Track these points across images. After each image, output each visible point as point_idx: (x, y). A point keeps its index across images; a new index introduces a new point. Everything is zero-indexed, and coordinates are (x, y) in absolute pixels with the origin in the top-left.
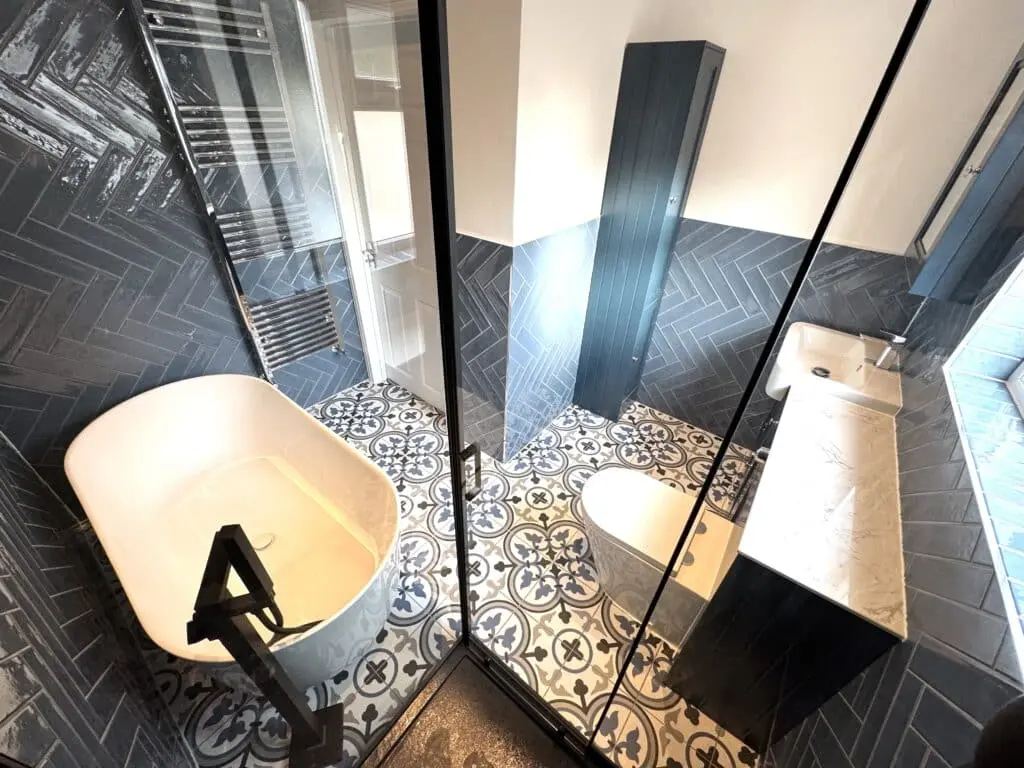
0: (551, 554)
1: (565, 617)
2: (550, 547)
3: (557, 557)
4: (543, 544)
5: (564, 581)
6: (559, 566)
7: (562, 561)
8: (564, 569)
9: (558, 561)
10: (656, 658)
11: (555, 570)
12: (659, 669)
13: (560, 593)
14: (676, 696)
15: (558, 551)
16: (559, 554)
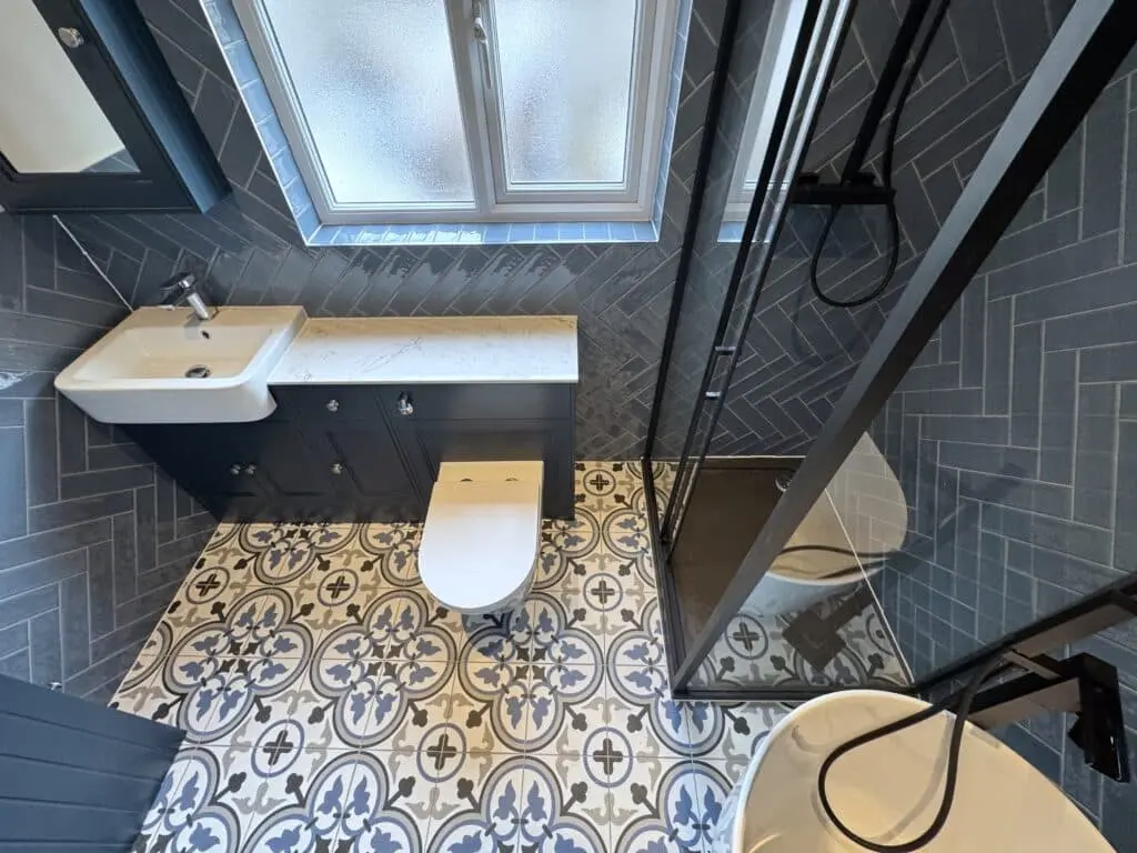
0: (521, 673)
1: (580, 614)
2: (514, 680)
3: (522, 663)
4: (516, 691)
5: (545, 638)
6: (531, 654)
7: (523, 654)
8: (532, 647)
9: (527, 659)
10: (559, 531)
11: (540, 654)
12: (567, 526)
13: (561, 634)
14: (576, 510)
15: (514, 667)
16: (516, 663)
